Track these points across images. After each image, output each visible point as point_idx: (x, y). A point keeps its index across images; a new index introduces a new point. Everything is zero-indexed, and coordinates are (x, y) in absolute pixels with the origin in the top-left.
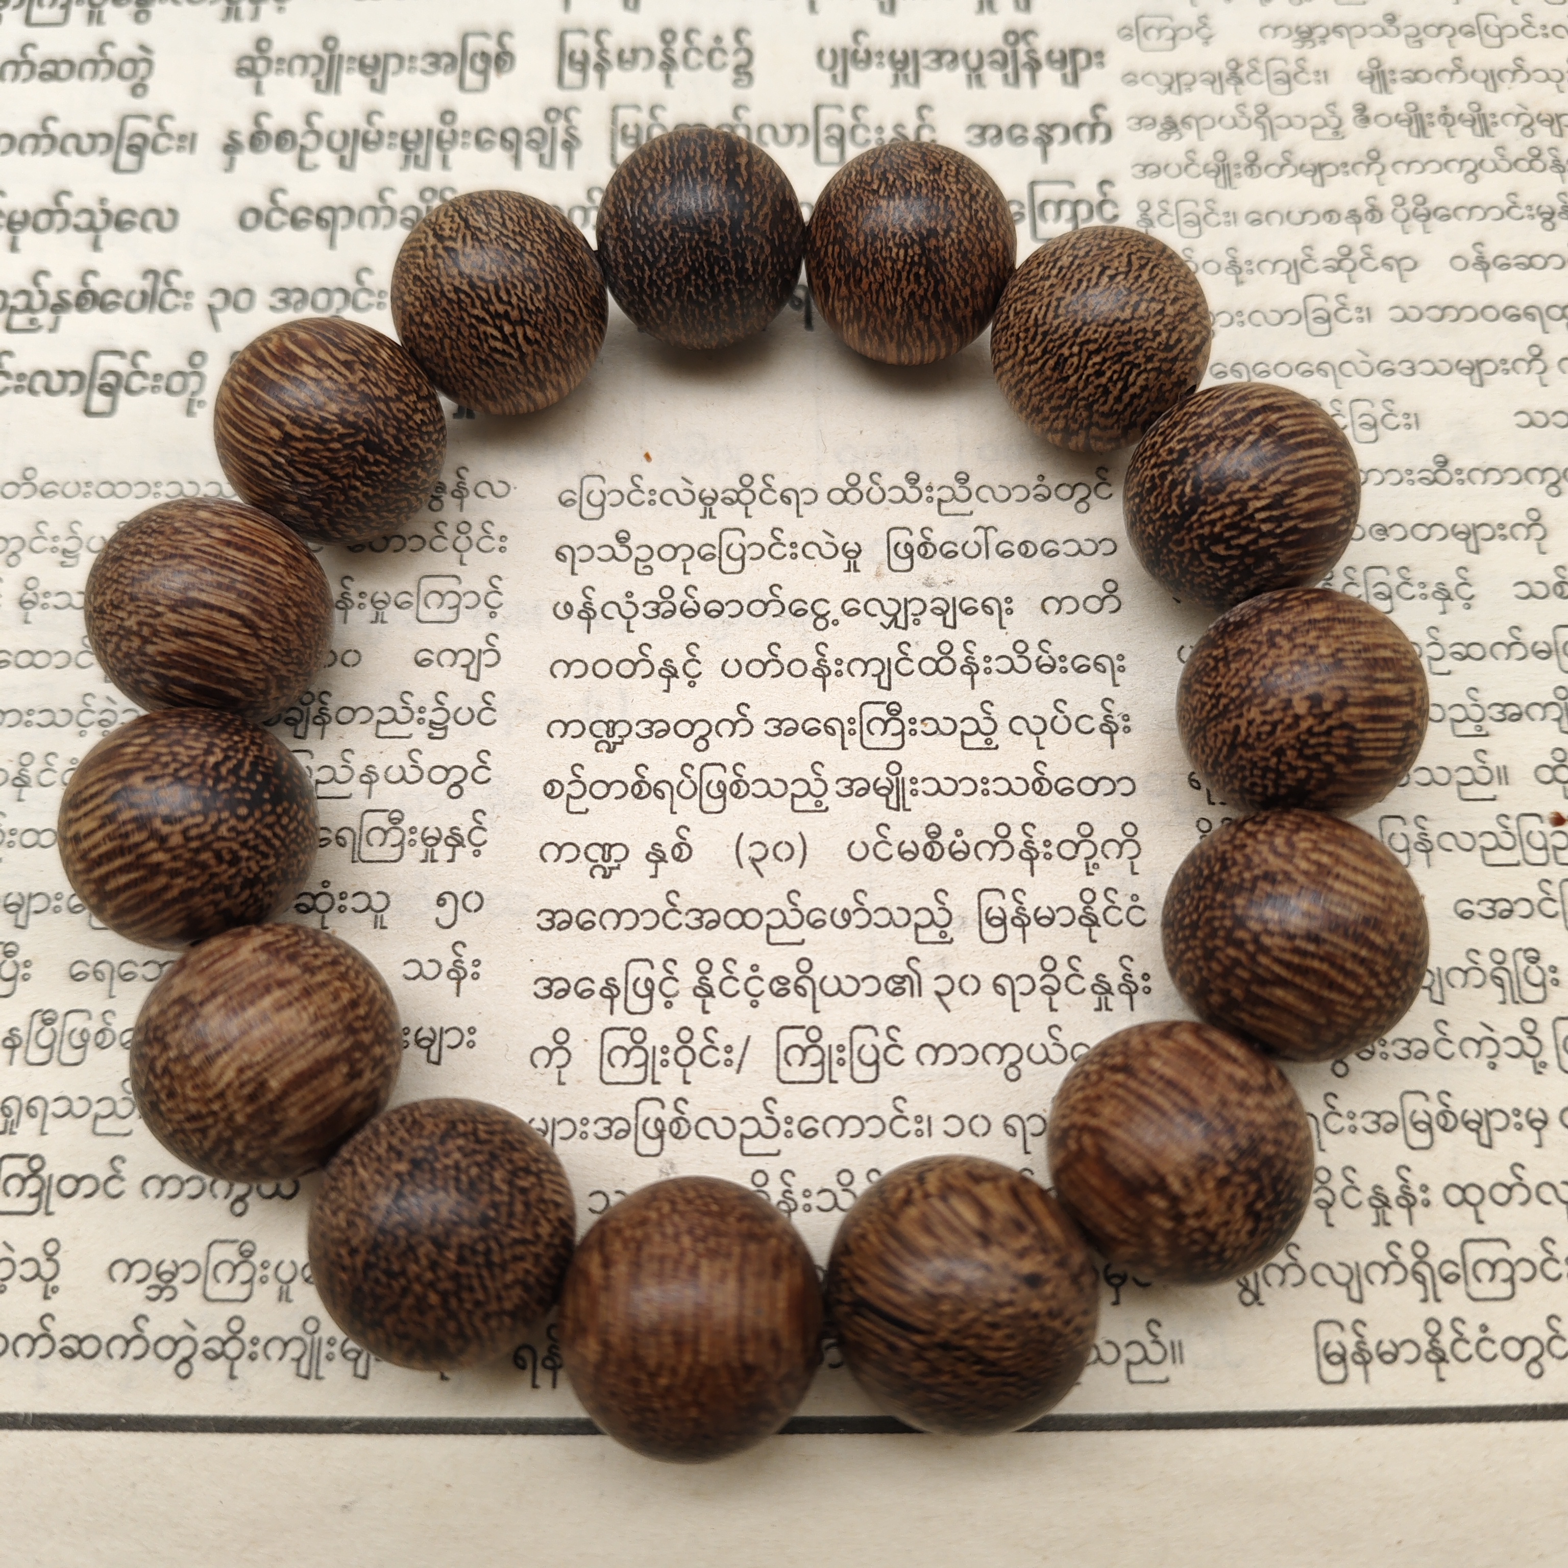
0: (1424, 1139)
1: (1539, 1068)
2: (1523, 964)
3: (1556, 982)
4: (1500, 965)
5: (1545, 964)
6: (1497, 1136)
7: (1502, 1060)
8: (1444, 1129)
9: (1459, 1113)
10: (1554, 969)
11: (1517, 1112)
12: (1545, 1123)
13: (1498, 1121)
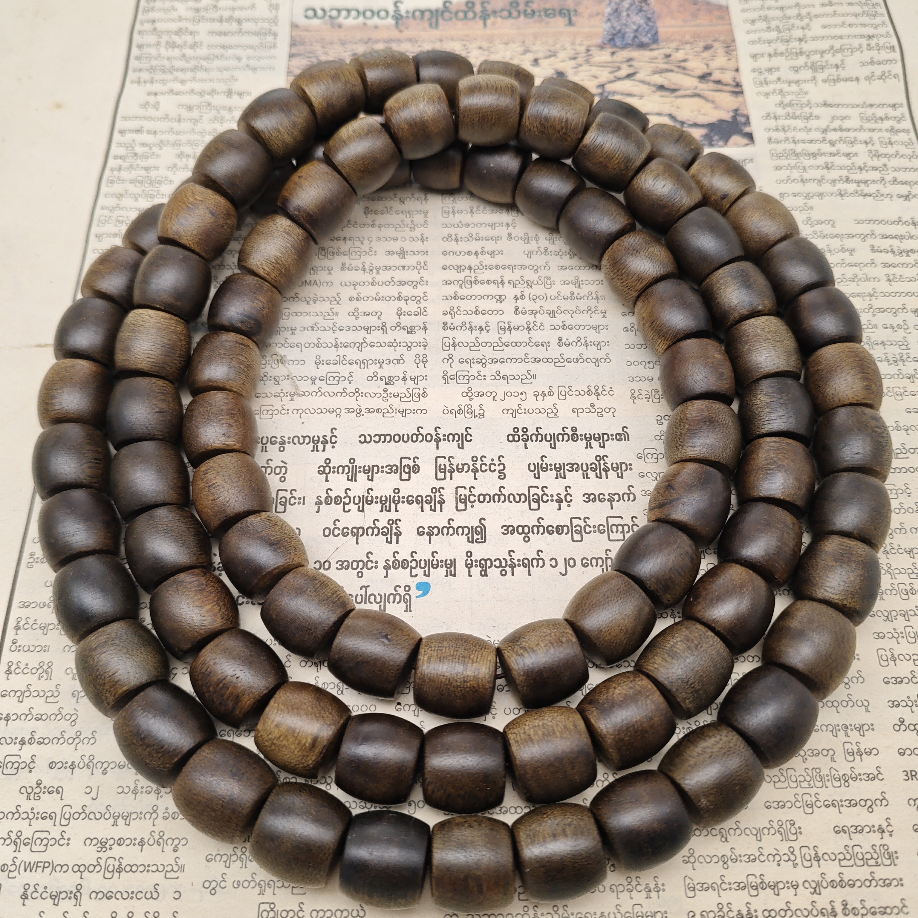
0: (754, 893)
1: (795, 866)
2: (789, 826)
3: (801, 833)
4: (781, 827)
5: (796, 826)
6: (781, 891)
7: (782, 862)
8: (762, 888)
9: (767, 882)
10: (800, 828)
11: (788, 882)
12: (798, 886)
13: (781, 885)
